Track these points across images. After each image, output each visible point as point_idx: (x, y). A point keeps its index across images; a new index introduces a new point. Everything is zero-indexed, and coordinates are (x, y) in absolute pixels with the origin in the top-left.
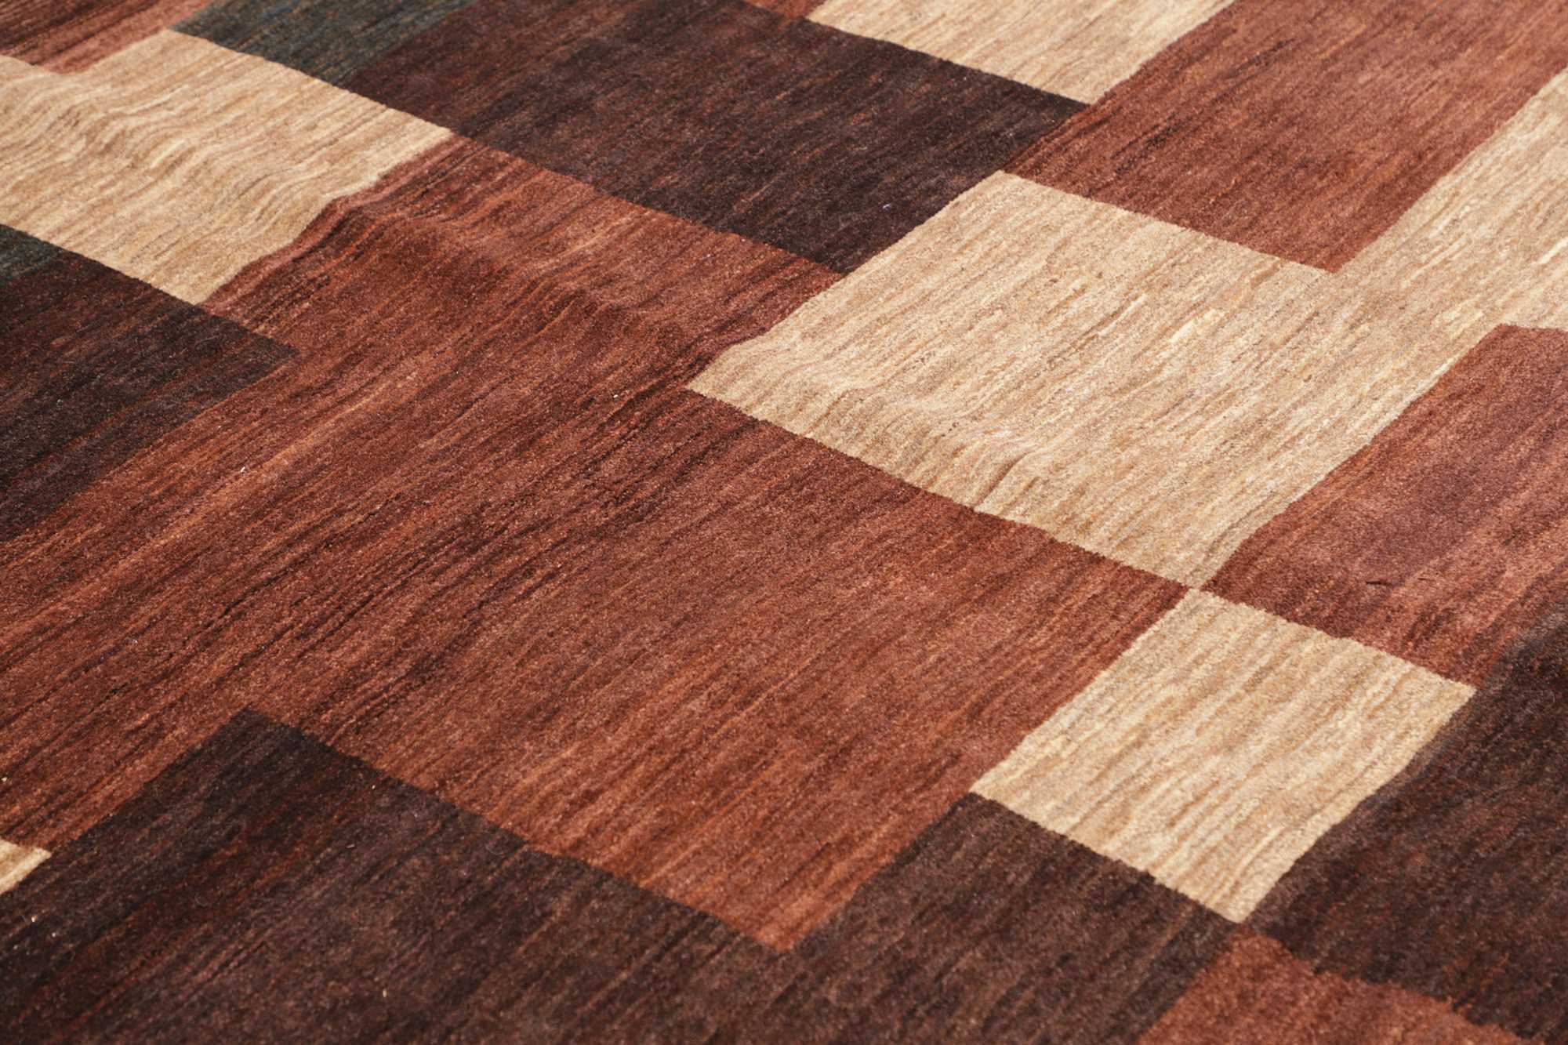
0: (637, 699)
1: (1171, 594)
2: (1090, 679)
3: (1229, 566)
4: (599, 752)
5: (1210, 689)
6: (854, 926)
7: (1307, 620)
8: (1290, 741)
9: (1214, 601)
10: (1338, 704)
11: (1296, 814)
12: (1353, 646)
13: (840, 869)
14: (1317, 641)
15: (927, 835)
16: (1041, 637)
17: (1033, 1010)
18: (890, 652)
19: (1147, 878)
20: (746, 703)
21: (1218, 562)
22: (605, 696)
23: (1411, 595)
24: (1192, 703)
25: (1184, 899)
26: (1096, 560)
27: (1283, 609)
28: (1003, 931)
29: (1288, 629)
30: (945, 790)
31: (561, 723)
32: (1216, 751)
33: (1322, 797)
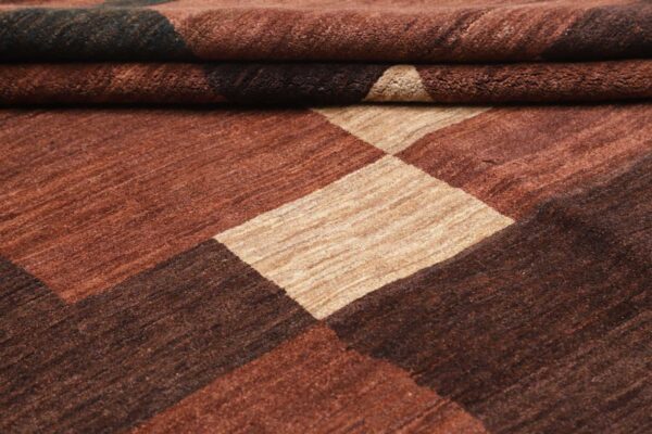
0: (63, 172)
1: (377, 155)
2: (311, 192)
3: (414, 146)
4: (30, 195)
5: (371, 205)
6: (116, 295)
7: (441, 177)
8: (400, 235)
9: (397, 162)
10: (435, 220)
11: (382, 269)
12: (460, 192)
13: (123, 267)
14: (443, 186)
15: (177, 257)
16: (296, 169)
17: (186, 348)
18: (211, 167)
19: (283, 291)
20: (121, 181)
21: (409, 143)
22: (48, 169)
23: (504, 170)
24: (358, 211)
25: (296, 304)
26: (346, 134)
27: (431, 170)
28: (190, 309)
29: (429, 179)
30: (201, 235)
31: (18, 179)
32: (357, 235)
33: (402, 263)
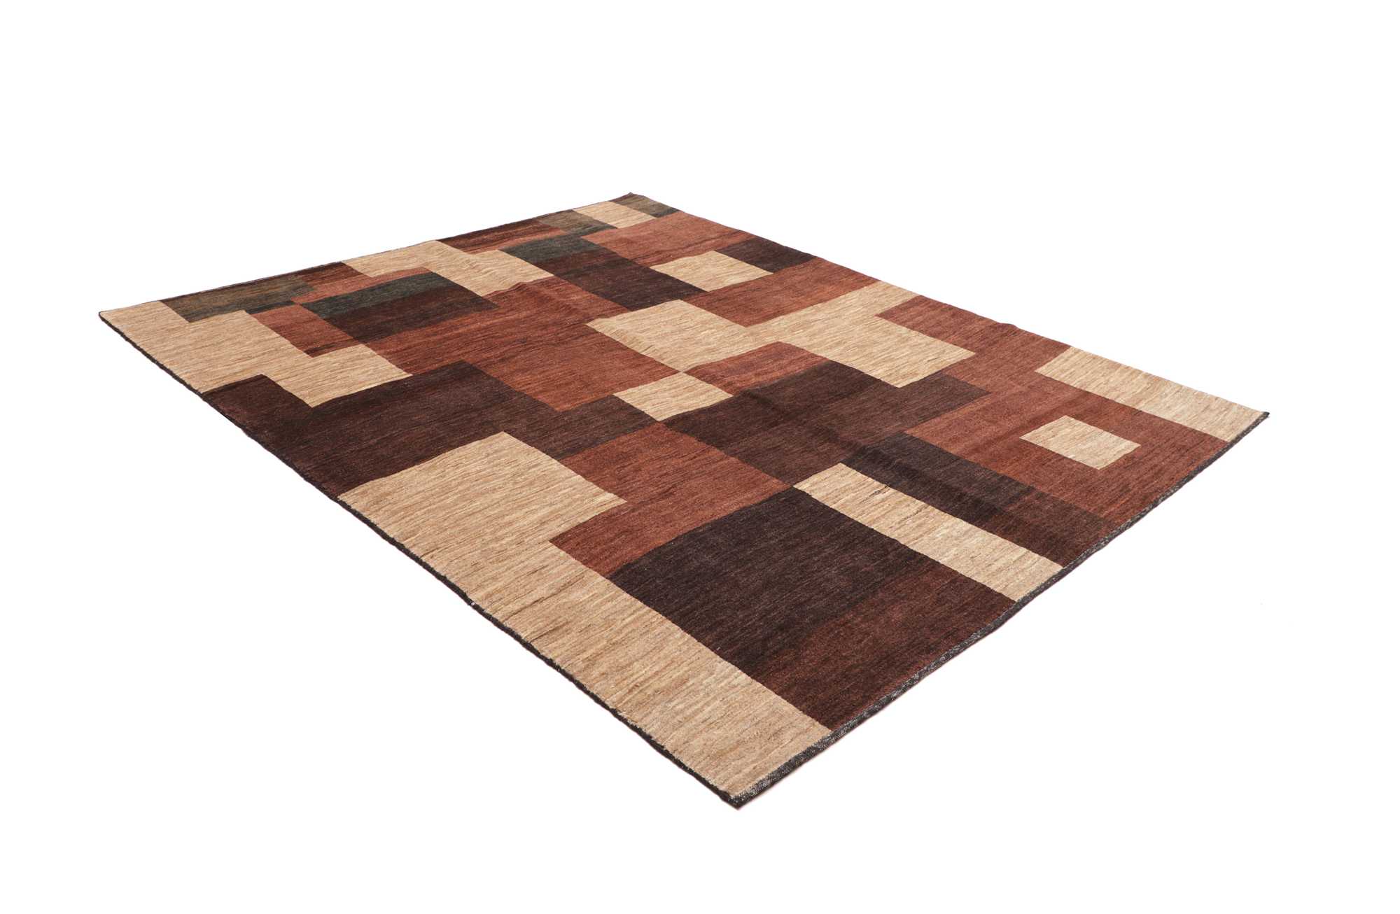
0: (547, 371)
1: (675, 372)
2: (650, 382)
3: (692, 369)
4: (535, 377)
5: (675, 388)
6: (577, 410)
7: (704, 380)
8: (688, 398)
9: (685, 375)
10: (702, 394)
11: (681, 408)
12: (711, 386)
13: (578, 402)
14: (704, 383)
15: (599, 400)
16: (643, 375)
17: (607, 427)
18: (608, 372)
19: (643, 412)
20: (571, 375)
21: (689, 368)
22: (541, 369)
23: (728, 379)
24: (670, 389)
25: (649, 416)
26: (663, 365)
27: (699, 378)
28: (608, 415)
29: (698, 381)
30: (608, 394)
31: (529, 372)
32: (671, 397)
33: (689, 407)
